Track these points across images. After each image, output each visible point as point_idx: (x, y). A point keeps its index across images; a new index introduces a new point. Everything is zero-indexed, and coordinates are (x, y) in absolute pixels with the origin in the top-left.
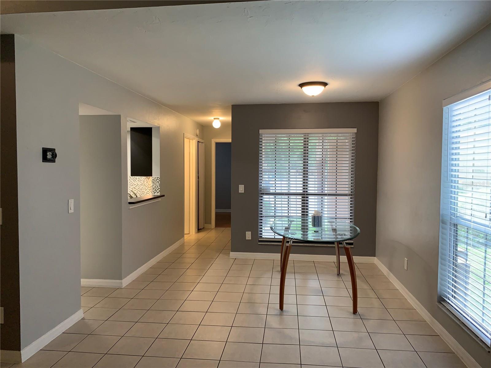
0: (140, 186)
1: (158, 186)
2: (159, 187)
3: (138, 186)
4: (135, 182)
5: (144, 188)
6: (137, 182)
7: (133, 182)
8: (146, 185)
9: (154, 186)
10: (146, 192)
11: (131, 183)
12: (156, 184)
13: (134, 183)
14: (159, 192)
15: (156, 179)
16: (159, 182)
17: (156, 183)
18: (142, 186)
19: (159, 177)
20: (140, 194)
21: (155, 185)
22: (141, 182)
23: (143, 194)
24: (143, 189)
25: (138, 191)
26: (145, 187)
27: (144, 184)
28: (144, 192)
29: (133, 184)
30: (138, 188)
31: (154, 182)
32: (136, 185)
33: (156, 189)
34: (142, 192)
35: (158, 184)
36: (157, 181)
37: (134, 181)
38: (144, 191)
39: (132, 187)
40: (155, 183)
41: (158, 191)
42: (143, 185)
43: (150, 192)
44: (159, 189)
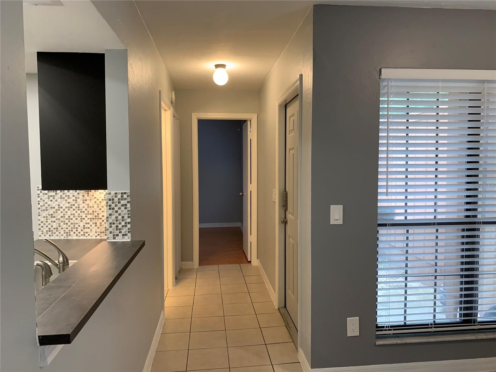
0: (67, 210)
1: (126, 217)
2: (129, 220)
3: (61, 210)
4: (54, 200)
5: (76, 214)
6: (59, 200)
7: (46, 200)
8: (81, 207)
9: (113, 217)
10: (82, 224)
11: (41, 204)
12: (119, 211)
13: (49, 203)
14: (129, 235)
15: (119, 196)
16: (129, 205)
17: (119, 208)
18: (71, 209)
19: (128, 191)
20: (67, 231)
21: (117, 215)
22: (69, 200)
23: (75, 230)
24: (74, 219)
25: (62, 224)
26: (79, 212)
27: (76, 205)
28: (77, 226)
29: (46, 205)
30: (62, 215)
31: (113, 206)
32: (57, 207)
33: (120, 226)
34: (72, 226)
35: (124, 212)
36: (123, 202)
37: (51, 198)
38: (77, 221)
39: (44, 215)
40: (116, 209)
41: (124, 230)
42: (74, 207)
43: (91, 223)
44: (129, 226)
